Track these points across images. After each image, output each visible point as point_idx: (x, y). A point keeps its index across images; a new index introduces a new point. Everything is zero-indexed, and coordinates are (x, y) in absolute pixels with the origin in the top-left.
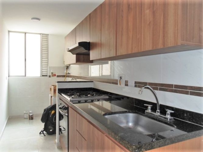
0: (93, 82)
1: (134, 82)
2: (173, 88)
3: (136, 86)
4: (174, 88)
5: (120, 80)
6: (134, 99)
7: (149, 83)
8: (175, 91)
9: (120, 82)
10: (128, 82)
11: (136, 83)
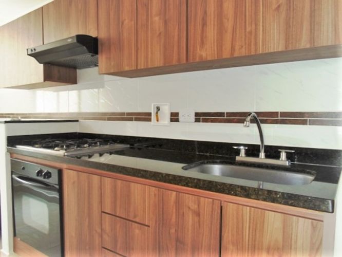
0: (77, 121)
1: (194, 114)
2: (278, 117)
3: (197, 120)
4: (280, 117)
5: (157, 113)
6: (196, 143)
7: (227, 113)
8: (283, 122)
9: (157, 116)
10: (180, 115)
11: (197, 114)
